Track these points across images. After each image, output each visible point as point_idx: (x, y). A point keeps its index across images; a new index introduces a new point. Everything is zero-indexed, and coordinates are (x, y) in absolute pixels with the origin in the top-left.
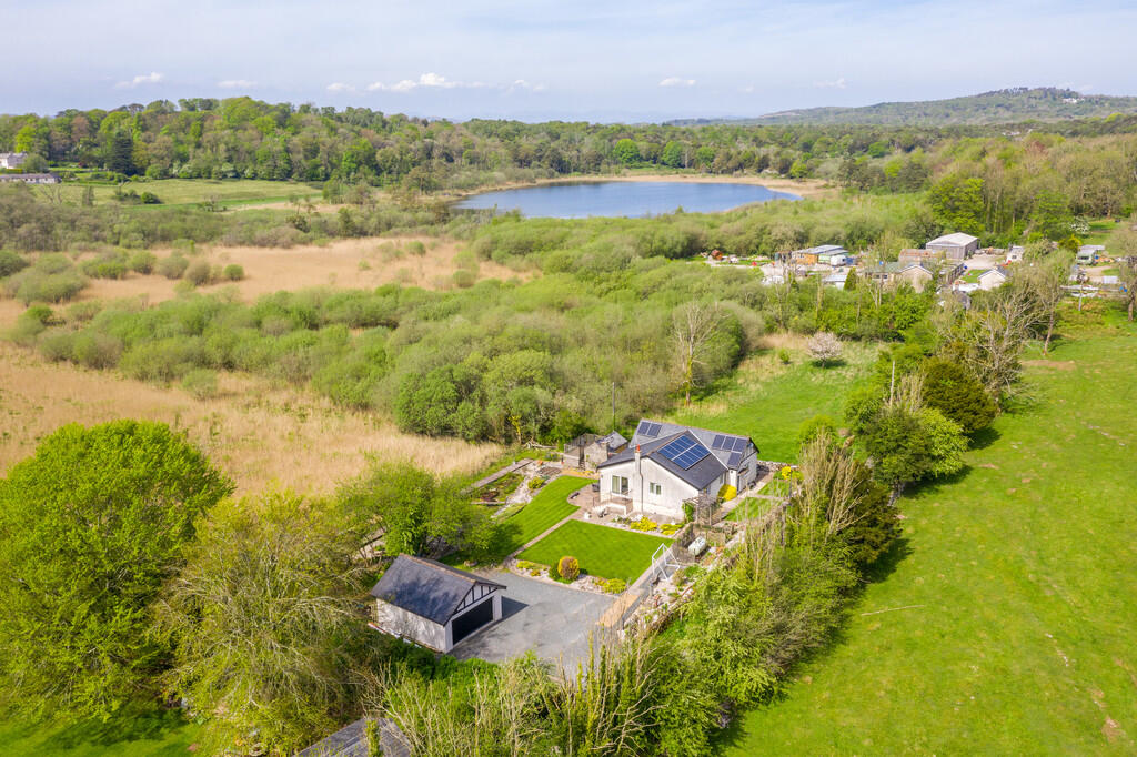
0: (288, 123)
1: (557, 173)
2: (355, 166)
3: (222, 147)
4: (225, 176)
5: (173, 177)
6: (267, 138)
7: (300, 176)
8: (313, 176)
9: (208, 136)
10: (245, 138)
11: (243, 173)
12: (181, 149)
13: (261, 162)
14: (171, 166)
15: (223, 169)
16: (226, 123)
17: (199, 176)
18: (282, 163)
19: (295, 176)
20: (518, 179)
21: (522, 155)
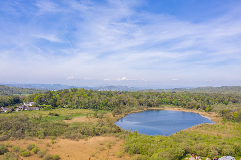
0: (90, 95)
1: (149, 107)
2: (103, 106)
3: (75, 101)
4: (75, 108)
5: (64, 108)
6: (85, 99)
7: (91, 108)
8: (94, 108)
9: (73, 98)
10: (81, 99)
11: (79, 107)
12: (67, 101)
13: (83, 105)
14: (64, 105)
15: (75, 106)
16: (77, 95)
17: (69, 108)
18: (87, 105)
19: (90, 108)
20: (140, 109)
21: (141, 103)
